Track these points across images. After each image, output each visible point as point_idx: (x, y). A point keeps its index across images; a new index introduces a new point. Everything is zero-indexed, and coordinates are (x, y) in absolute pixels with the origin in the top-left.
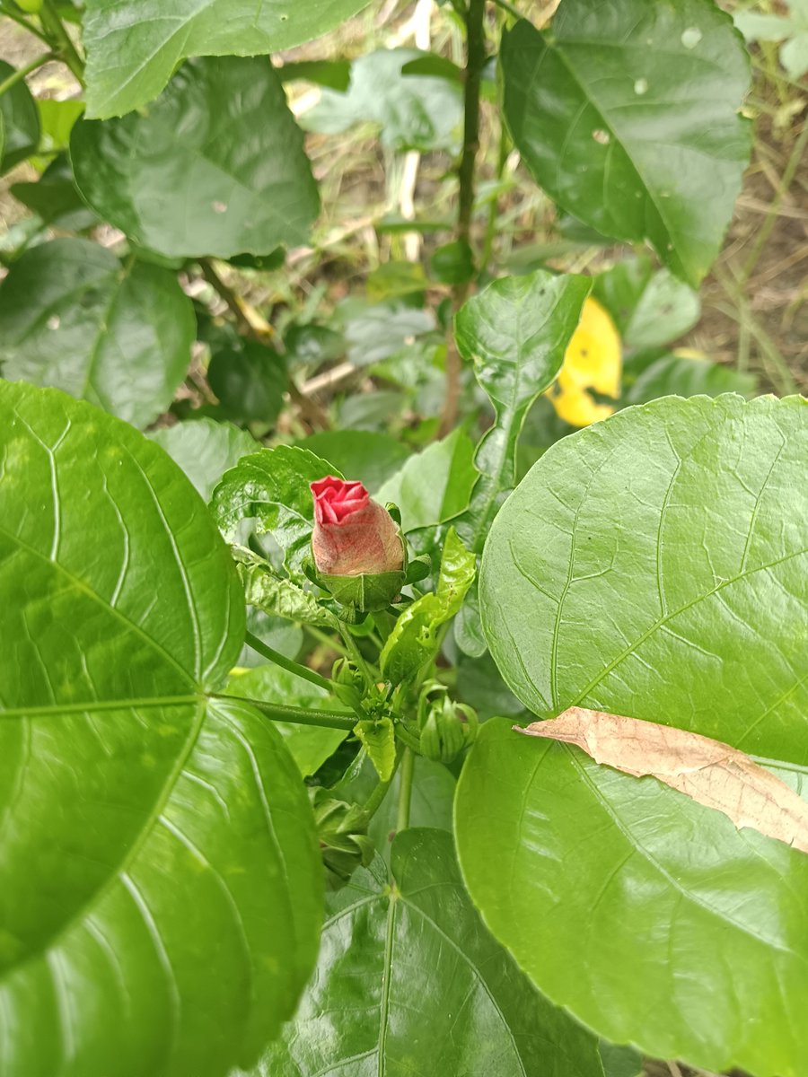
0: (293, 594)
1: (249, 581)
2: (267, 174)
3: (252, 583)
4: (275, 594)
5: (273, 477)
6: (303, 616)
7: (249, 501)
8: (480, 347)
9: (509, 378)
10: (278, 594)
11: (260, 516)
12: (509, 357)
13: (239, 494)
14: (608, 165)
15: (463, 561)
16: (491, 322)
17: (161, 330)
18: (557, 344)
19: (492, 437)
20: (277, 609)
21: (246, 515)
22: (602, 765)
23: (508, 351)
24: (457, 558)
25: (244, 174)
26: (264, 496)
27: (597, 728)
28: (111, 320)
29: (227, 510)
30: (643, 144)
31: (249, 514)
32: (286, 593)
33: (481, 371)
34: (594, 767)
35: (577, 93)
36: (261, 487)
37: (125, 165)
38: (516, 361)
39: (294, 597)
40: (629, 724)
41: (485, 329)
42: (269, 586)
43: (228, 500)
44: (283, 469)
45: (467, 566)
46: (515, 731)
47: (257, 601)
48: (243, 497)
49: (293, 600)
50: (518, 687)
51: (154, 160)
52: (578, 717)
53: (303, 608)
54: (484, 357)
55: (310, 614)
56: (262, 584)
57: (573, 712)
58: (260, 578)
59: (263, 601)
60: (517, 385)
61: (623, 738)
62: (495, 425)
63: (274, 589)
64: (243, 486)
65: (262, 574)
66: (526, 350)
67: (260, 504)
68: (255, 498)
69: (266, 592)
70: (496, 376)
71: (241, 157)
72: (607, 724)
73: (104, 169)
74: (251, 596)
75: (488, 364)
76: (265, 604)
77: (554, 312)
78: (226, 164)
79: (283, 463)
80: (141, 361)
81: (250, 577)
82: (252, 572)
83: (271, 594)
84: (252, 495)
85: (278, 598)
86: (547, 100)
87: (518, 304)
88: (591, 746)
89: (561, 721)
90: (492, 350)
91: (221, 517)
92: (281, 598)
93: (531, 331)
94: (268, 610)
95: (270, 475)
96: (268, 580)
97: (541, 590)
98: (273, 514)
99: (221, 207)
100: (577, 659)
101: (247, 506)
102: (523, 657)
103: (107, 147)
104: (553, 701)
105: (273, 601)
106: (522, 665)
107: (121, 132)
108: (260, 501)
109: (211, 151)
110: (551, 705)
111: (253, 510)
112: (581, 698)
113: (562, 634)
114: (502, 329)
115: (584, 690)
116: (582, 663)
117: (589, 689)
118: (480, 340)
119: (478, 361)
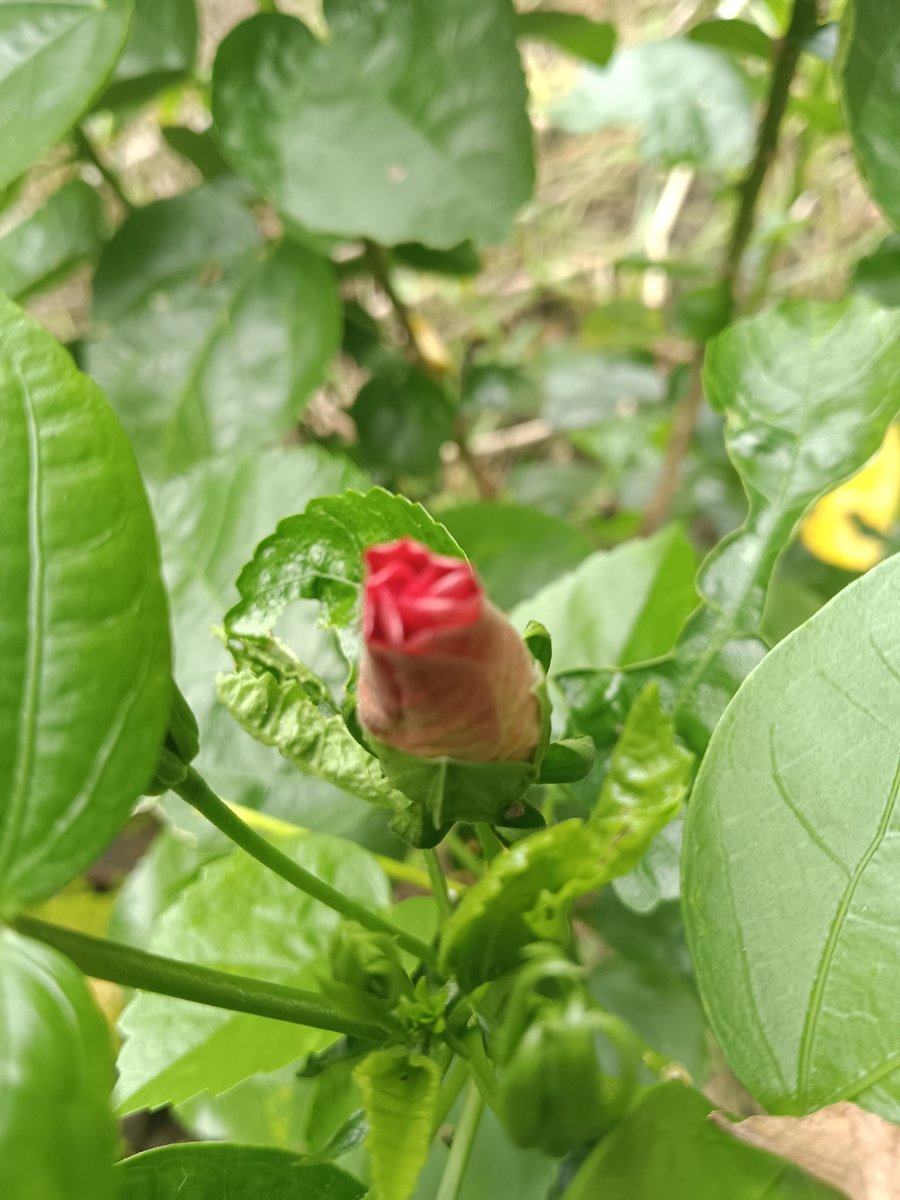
0: (345, 744)
1: (278, 707)
2: (472, 137)
3: (284, 710)
4: (317, 738)
5: (357, 540)
6: (355, 784)
7: (311, 573)
8: (742, 401)
9: (781, 458)
10: (322, 739)
11: (327, 600)
12: (785, 423)
13: (300, 558)
16: (767, 365)
17: (296, 334)
18: (874, 414)
19: (736, 546)
20: (314, 763)
21: (304, 595)
23: (788, 413)
25: (438, 134)
26: (339, 569)
28: (236, 309)
29: (274, 580)
31: (309, 593)
32: (335, 738)
33: (737, 434)
36: (337, 553)
37: (283, 100)
38: (797, 431)
39: (347, 748)
41: (757, 377)
42: (310, 722)
43: (279, 565)
44: (375, 531)
47: (284, 743)
48: (305, 564)
49: (344, 753)
51: (325, 100)
52: (855, 1130)
53: (358, 771)
54: (745, 416)
55: (367, 784)
56: (300, 715)
57: (841, 1113)
58: (297, 705)
59: (294, 743)
60: (792, 471)
62: (744, 527)
63: (318, 727)
64: (307, 547)
65: (302, 698)
66: (820, 415)
67: (329, 582)
68: (323, 570)
69: (302, 731)
70: (763, 448)
71: (440, 108)
73: (254, 102)
74: (275, 732)
75: (751, 427)
76: (297, 750)
77: (877, 365)
78: (418, 116)
79: (377, 519)
80: (261, 372)
81: (281, 699)
82: (286, 691)
83: (309, 734)
84: (319, 564)
85: (320, 745)
87: (817, 343)
90: (760, 407)
91: (262, 589)
92: (326, 745)
93: (831, 390)
94: (300, 761)
95: (352, 537)
96: (311, 711)
97: (818, 841)
98: (347, 601)
99: (397, 174)
100: (866, 1000)
101: (308, 581)
102: (753, 973)
103: (266, 76)
104: (799, 1080)
105: (310, 749)
106: (749, 989)
107: (289, 60)
108: (331, 576)
109: (402, 97)
110: (792, 1086)
111: (317, 589)
112: (861, 1086)
113: (846, 944)
114: (783, 379)
115: (871, 1073)
116: (876, 1012)
117: (880, 1073)
118: (744, 389)
119: (734, 421)
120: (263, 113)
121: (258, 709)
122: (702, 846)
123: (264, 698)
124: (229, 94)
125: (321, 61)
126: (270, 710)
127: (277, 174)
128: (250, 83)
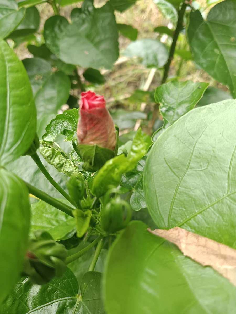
0: (70, 165)
1: (54, 156)
2: (104, 46)
3: (56, 157)
4: (63, 163)
5: (75, 120)
6: (72, 174)
7: (64, 128)
8: (163, 101)
9: (171, 113)
10: (64, 164)
11: (66, 135)
12: (172, 106)
13: (61, 124)
14: (218, 60)
15: (141, 146)
16: (169, 94)
17: (59, 92)
18: (192, 104)
19: (161, 131)
20: (62, 169)
21: (61, 133)
22: (187, 257)
23: (173, 104)
24: (139, 145)
25: (97, 45)
26: (70, 127)
27: (187, 239)
28: (44, 86)
29: (54, 129)
30: (230, 57)
31: (62, 133)
32: (68, 164)
33: (161, 108)
34: (182, 257)
35: (212, 37)
36: (70, 124)
37: (60, 35)
38: (175, 108)
40: (203, 240)
41: (166, 96)
42: (62, 160)
43: (56, 126)
45: (143, 149)
46: (148, 231)
47: (55, 164)
48: (62, 126)
49: (70, 167)
50: (153, 212)
51: (70, 36)
52: (179, 232)
53: (73, 171)
54: (164, 104)
55: (75, 174)
56: (59, 158)
57: (177, 229)
58: (59, 156)
59: (57, 164)
60: (174, 115)
61: (199, 246)
62: (163, 127)
63: (64, 161)
64: (63, 122)
65: (60, 155)
66: (180, 104)
67: (68, 130)
68: (66, 128)
69: (60, 162)
70: (167, 111)
71: (97, 39)
72: (192, 238)
73: (54, 35)
74: (53, 161)
75: (164, 106)
76: (58, 166)
77: (193, 94)
78: (92, 41)
80: (50, 100)
81: (55, 154)
82: (57, 152)
83: (61, 163)
84: (65, 126)
85: (64, 165)
86: (201, 37)
87: (180, 90)
88: (183, 247)
89: (170, 232)
90: (167, 103)
91: (52, 131)
92: (65, 165)
93: (182, 99)
94: (59, 169)
95: (74, 119)
96: (62, 158)
97: (173, 172)
98: (72, 135)
99: (87, 53)
100: (183, 206)
101: (62, 130)
102: (158, 200)
103: (56, 29)
104: (168, 223)
105: (61, 166)
106: (157, 203)
107: (62, 27)
108: (68, 129)
109: (88, 36)
110: (167, 224)
111: (65, 132)
112: (181, 224)
113: (178, 193)
114: (172, 97)
115: (183, 221)
116: (185, 208)
117: (186, 221)
118: (164, 99)
119: (161, 105)
120: (55, 38)
121: (50, 155)
122: (148, 173)
123: (51, 153)
124: (47, 32)
125: (69, 27)
126: (52, 156)
127: (58, 50)
128: (53, 31)
